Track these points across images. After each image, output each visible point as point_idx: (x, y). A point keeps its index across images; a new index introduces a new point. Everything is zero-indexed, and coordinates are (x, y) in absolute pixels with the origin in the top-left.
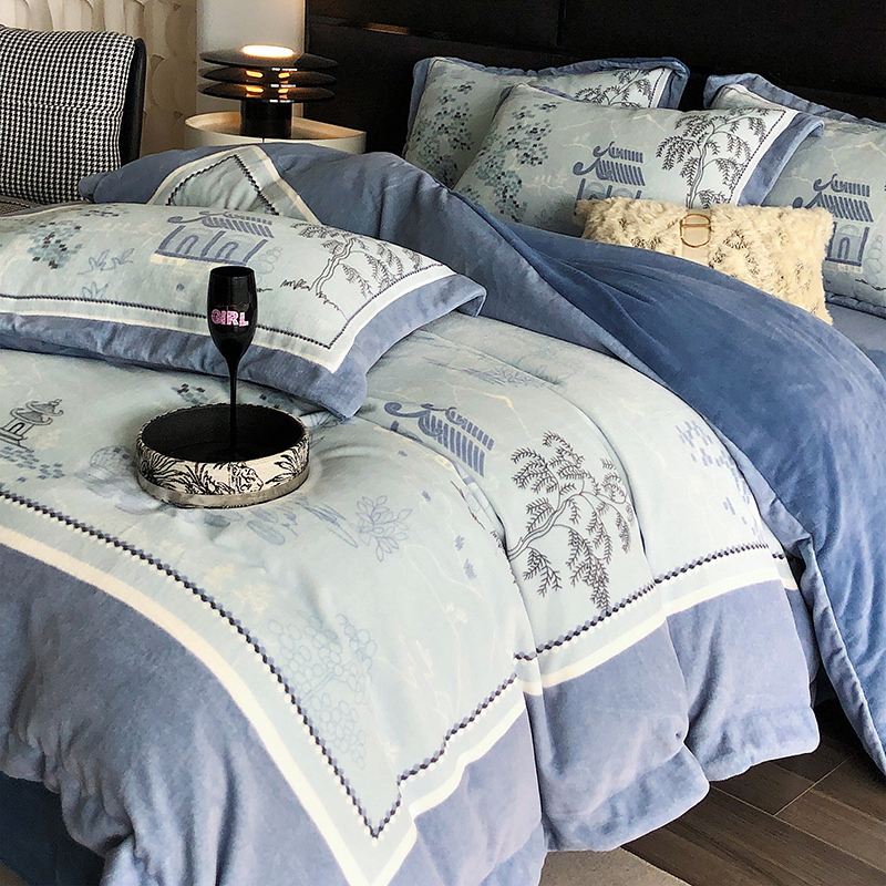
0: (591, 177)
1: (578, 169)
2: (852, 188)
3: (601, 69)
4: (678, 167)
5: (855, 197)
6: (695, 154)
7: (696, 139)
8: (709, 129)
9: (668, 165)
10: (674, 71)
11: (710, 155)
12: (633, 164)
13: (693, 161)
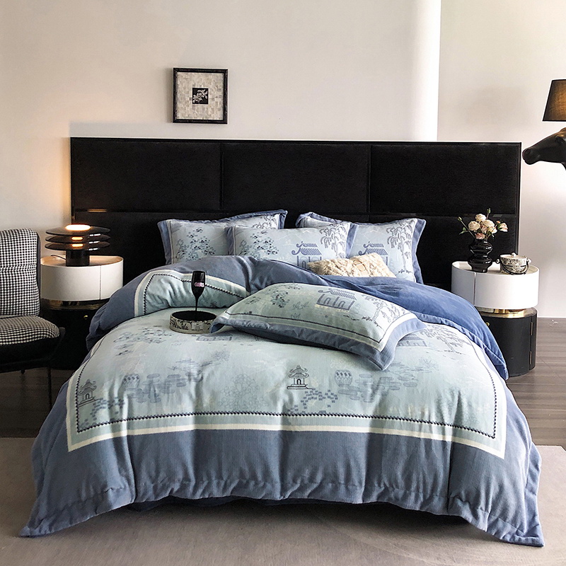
0: (300, 255)
1: (293, 253)
2: (377, 245)
3: (251, 216)
4: (330, 246)
5: (379, 248)
6: (333, 241)
7: (330, 236)
8: (332, 233)
9: (326, 246)
10: (281, 214)
11: (337, 242)
12: (314, 248)
13: (333, 244)
